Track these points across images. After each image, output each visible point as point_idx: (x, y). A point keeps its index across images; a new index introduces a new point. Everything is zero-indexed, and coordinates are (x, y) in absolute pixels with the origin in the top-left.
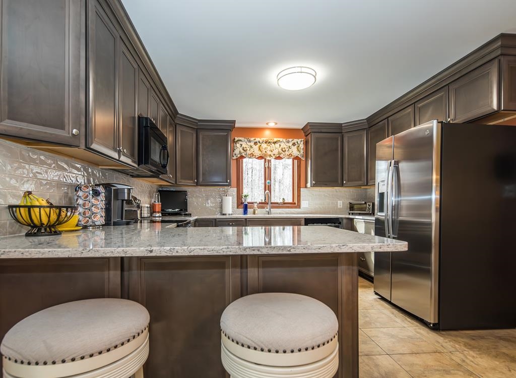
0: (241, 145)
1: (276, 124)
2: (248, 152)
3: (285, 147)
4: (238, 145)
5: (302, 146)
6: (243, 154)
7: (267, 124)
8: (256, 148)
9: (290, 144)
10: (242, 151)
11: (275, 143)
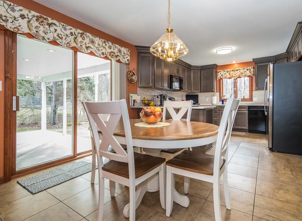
0: (221, 73)
1: (236, 62)
2: (224, 76)
3: (243, 71)
4: (219, 74)
5: (252, 70)
6: (222, 78)
7: (232, 62)
8: (227, 74)
9: (246, 70)
10: (221, 76)
11: (237, 70)
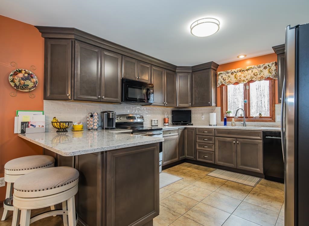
0: (222, 76)
1: (245, 56)
2: (227, 81)
3: (257, 71)
4: (220, 77)
5: (273, 68)
6: (223, 83)
7: (238, 57)
8: (232, 77)
9: (262, 69)
10: (222, 81)
11: (247, 70)
